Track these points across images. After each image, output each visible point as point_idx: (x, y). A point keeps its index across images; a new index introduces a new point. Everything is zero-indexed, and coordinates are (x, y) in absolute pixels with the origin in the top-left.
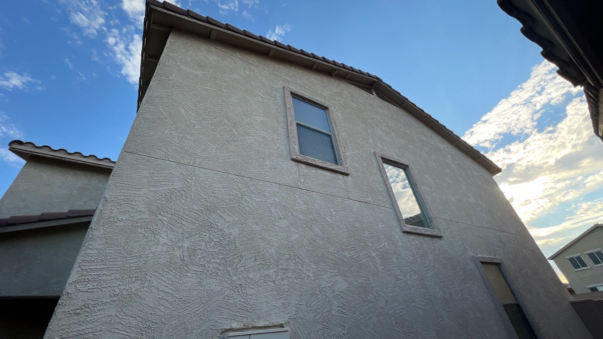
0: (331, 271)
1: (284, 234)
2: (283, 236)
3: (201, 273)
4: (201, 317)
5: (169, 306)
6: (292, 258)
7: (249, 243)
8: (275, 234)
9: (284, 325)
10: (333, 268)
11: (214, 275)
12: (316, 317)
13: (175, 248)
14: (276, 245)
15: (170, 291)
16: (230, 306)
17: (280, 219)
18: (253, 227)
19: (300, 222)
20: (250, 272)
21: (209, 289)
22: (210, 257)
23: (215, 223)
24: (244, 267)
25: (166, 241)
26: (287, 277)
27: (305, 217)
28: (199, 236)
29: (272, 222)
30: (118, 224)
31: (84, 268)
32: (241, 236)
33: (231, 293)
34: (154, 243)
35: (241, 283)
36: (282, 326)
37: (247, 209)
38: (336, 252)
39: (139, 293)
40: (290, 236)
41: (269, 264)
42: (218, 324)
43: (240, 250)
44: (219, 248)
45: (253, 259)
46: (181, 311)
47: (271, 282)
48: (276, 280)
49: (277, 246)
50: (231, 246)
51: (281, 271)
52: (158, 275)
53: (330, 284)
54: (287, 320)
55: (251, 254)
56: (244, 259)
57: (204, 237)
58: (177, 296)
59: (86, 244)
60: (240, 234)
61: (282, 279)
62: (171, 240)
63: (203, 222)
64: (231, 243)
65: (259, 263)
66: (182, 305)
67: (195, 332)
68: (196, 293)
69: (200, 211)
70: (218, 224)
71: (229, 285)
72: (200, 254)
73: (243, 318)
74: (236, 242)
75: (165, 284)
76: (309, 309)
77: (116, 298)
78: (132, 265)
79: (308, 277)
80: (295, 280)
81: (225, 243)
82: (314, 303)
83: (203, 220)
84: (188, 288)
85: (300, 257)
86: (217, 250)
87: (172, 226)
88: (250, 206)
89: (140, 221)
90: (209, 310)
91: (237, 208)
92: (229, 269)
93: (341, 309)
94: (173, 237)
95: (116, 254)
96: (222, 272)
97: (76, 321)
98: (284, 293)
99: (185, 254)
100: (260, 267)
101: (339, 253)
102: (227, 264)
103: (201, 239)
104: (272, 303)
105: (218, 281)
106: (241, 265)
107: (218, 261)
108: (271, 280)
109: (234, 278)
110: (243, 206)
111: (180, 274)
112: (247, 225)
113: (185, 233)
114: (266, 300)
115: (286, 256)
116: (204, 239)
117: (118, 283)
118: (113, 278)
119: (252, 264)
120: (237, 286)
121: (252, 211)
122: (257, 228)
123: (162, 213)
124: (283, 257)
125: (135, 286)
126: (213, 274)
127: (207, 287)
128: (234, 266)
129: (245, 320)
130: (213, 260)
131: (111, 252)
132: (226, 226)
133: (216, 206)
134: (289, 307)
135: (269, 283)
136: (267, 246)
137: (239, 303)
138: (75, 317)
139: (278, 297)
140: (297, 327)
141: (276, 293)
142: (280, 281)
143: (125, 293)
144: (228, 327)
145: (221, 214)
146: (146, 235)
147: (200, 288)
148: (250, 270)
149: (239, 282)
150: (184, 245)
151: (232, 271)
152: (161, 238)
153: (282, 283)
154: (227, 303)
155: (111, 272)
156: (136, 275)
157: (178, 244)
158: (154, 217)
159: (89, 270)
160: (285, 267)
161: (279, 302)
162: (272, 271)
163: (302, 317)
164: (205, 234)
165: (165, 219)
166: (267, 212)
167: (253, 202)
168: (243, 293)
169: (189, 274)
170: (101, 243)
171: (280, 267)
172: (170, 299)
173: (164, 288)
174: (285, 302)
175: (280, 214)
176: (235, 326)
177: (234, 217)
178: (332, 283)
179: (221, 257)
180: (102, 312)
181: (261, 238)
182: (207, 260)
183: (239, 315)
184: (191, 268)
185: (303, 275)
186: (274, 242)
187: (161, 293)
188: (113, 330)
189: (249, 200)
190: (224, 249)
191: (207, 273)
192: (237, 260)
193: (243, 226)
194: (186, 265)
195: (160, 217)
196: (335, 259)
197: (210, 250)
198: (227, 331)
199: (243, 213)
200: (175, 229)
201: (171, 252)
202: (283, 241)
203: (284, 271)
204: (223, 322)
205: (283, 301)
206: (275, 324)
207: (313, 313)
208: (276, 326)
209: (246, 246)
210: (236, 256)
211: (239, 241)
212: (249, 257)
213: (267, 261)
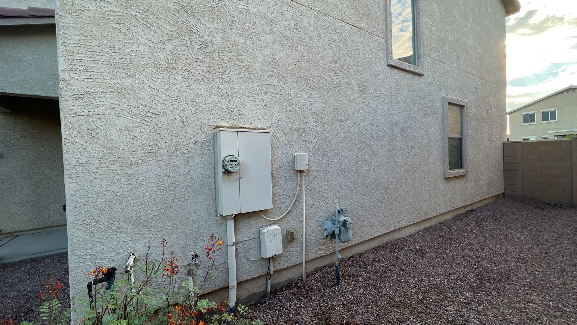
0: (312, 92)
1: (268, 50)
2: (268, 53)
3: (188, 77)
4: (195, 115)
5: (164, 102)
6: (276, 76)
7: (233, 55)
8: (260, 49)
9: (266, 129)
10: (314, 90)
11: (202, 81)
12: (293, 127)
13: (157, 49)
14: (260, 60)
15: (161, 90)
16: (219, 109)
17: (265, 33)
18: (236, 38)
19: (286, 40)
20: (236, 83)
21: (198, 93)
22: (195, 64)
23: (195, 28)
24: (230, 78)
25: (146, 41)
26: (270, 92)
27: (292, 35)
28: (180, 40)
29: (256, 36)
30: (86, 13)
31: (69, 57)
32: (224, 46)
33: (219, 99)
34: (134, 41)
35: (227, 91)
36: (264, 129)
37: (229, 17)
38: (318, 75)
39: (133, 88)
40: (274, 54)
41: (253, 78)
42: (210, 122)
43: (224, 61)
44: (202, 56)
45: (238, 71)
46: (175, 107)
48: (260, 93)
49: (261, 61)
50: (215, 55)
51: (265, 85)
52: (147, 74)
53: (309, 103)
54: (269, 126)
55: (236, 66)
56: (229, 70)
57: (186, 42)
58: (169, 95)
59: (61, 33)
60: (223, 44)
61: (266, 93)
62: (151, 40)
63: (182, 25)
64: (215, 52)
65: (243, 75)
66: (176, 103)
67: (191, 125)
68: (187, 95)
69: (176, 11)
70: (199, 30)
71: (217, 92)
72: (184, 60)
73: (232, 120)
74: (219, 51)
75: (156, 83)
76: (289, 120)
77: (113, 90)
78: (118, 61)
79: (290, 94)
80: (277, 96)
81: (208, 51)
82: (293, 116)
83: (182, 22)
84: (178, 90)
85: (284, 75)
86: (201, 58)
87: (149, 26)
88: (232, 12)
89: (111, 13)
90: (201, 110)
91: (217, 14)
92: (215, 77)
93: (315, 124)
94: (153, 38)
95: (98, 48)
96: (209, 80)
97: (84, 104)
98: (267, 105)
99: (169, 58)
100: (245, 79)
101: (321, 77)
102: (213, 73)
103: (183, 43)
104: (256, 111)
105: (205, 87)
106: (226, 76)
107: (203, 69)
108: (255, 93)
109: (221, 86)
110: (224, 12)
111: (167, 76)
112: (230, 35)
113: (164, 35)
114: (250, 108)
115: (269, 72)
116: (185, 45)
117: (110, 76)
118: (103, 71)
119: (237, 76)
120: (224, 93)
121: (234, 20)
122: (241, 40)
123: (133, 7)
124: (267, 74)
125: (128, 82)
126: (200, 80)
127: (196, 91)
128: (220, 75)
129: (233, 121)
130: (198, 67)
131: (90, 44)
132: (208, 33)
133: (194, 8)
134: (271, 116)
135: (253, 95)
136: (251, 60)
137: (227, 108)
138: (81, 101)
139: (262, 108)
140: (277, 131)
141: (260, 104)
142: (264, 95)
143: (120, 86)
144: (219, 125)
145: (200, 18)
146: (122, 31)
147: (189, 90)
148: (236, 81)
149: (226, 91)
150: (166, 47)
151: (217, 80)
152: (139, 36)
153: (266, 96)
154: (217, 106)
155: (99, 65)
156: (124, 71)
157: (160, 46)
158: (125, 11)
159: (75, 61)
160: (268, 83)
161: (262, 112)
162: (256, 85)
163: (282, 125)
164: (187, 39)
165: (138, 15)
166: (251, 23)
167: (235, 8)
168: (230, 100)
169: (177, 78)
170: (76, 33)
171: (264, 82)
172: (163, 97)
173: (155, 87)
174: (268, 112)
175: (265, 27)
176: (225, 124)
177: (215, 24)
178: (311, 102)
179: (205, 65)
180: (103, 100)
181: (245, 52)
182: (192, 66)
183: (228, 117)
184: (178, 72)
185: (285, 92)
186: (258, 57)
187: (153, 90)
188: (119, 115)
189: (230, 5)
190: (208, 58)
191: (194, 78)
192: (222, 71)
193: (226, 36)
194: (173, 69)
195: (132, 13)
196: (317, 82)
197: (194, 56)
198: (217, 127)
199: (224, 21)
200: (153, 29)
201: (154, 54)
202: (267, 57)
203: (267, 86)
204: (214, 120)
205: (266, 111)
206: (259, 127)
207: (291, 123)
208: (259, 129)
209: (230, 58)
210: (221, 66)
211: (223, 51)
212: (234, 69)
213: (252, 75)
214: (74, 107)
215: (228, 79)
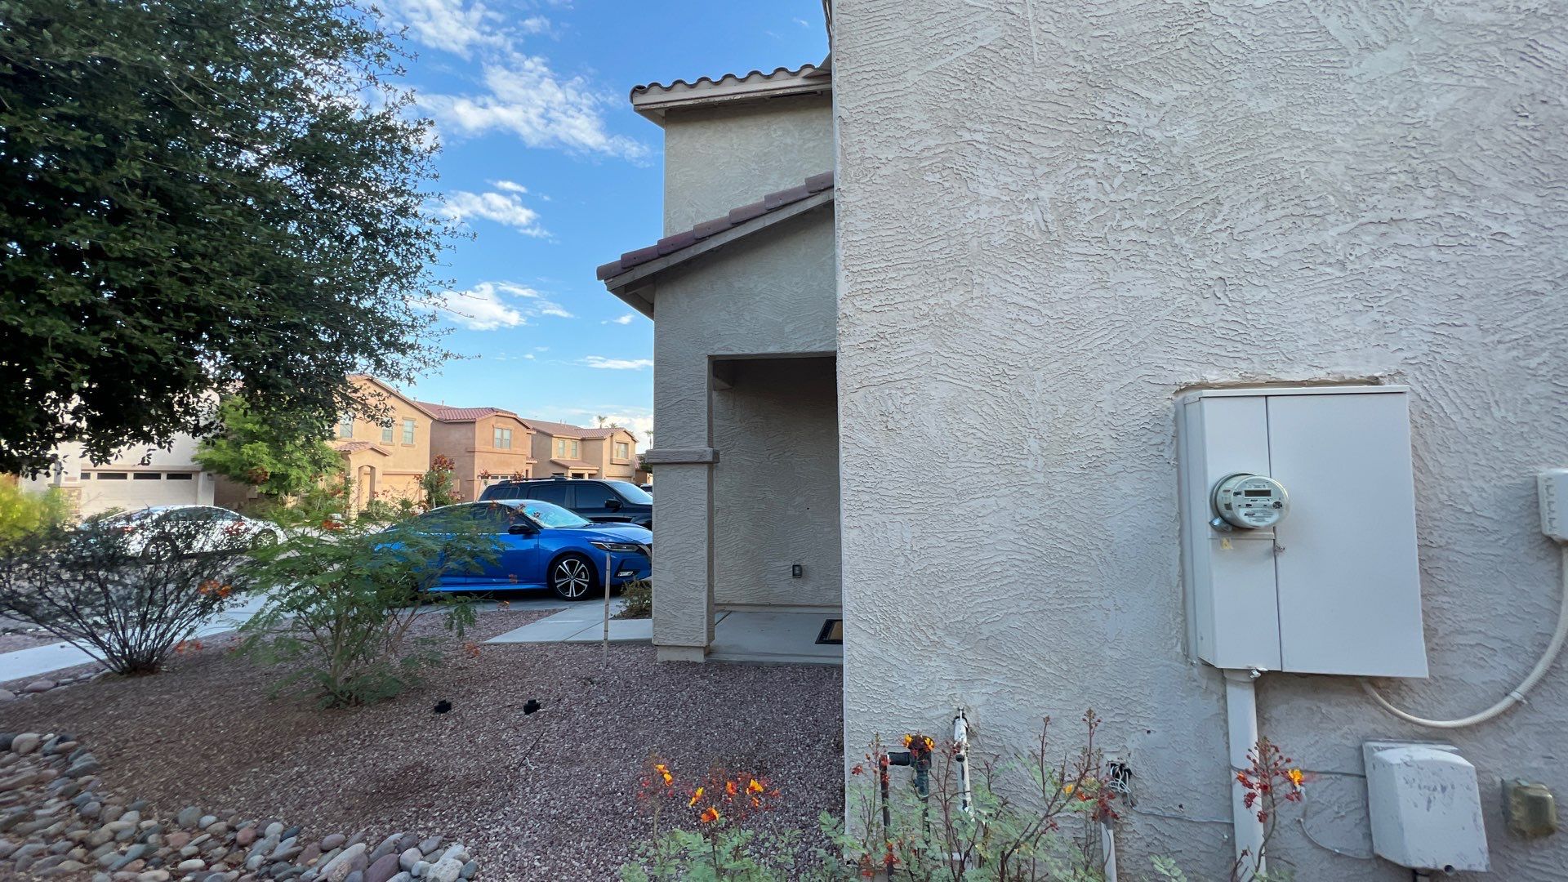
1: (1385, 103)
2: (1382, 113)
3: (1098, 258)
4: (1118, 358)
5: (1037, 334)
6: (1423, 182)
7: (1241, 159)
8: (1345, 108)
9: (1385, 380)
11: (1138, 259)
12: (1522, 363)
13: (1020, 205)
14: (1348, 146)
15: (1030, 304)
16: (1194, 333)
17: (1369, 48)
18: (1250, 104)
19: (1471, 41)
20: (1251, 242)
21: (1127, 294)
22: (1118, 217)
23: (1118, 119)
24: (1229, 231)
25: (995, 193)
26: (1396, 245)
28: (1075, 165)
29: (1327, 71)
30: (883, 171)
31: (855, 269)
32: (1207, 142)
33: (1193, 302)
34: (968, 201)
35: (1221, 275)
36: (1375, 381)
37: (1224, 49)
39: (968, 311)
40: (1414, 105)
41: (1320, 213)
42: (1165, 373)
43: (1210, 185)
44: (1140, 189)
45: (1261, 204)
46: (1065, 344)
47: (1330, 264)
48: (1351, 258)
49: (1351, 150)
50: (1178, 176)
51: (1372, 228)
52: (996, 271)
54: (1394, 368)
55: (1251, 190)
56: (1226, 209)
57: (1093, 165)
58: (1049, 313)
59: (842, 224)
60: (1205, 135)
61: (1376, 254)
62: (1006, 187)
63: (1081, 123)
64: (1177, 168)
65: (1280, 213)
66: (1066, 331)
67: (1108, 387)
68: (1095, 306)
69: (1066, 93)
70: (1128, 121)
71: (1185, 282)
72: (1087, 212)
73: (1238, 361)
74: (1192, 161)
75: (1017, 290)
76: (1497, 337)
77: (926, 322)
78: (937, 255)
79: (1498, 237)
80: (1433, 254)
81: (1158, 170)
82: (1520, 320)
83: (1081, 117)
84: (1071, 296)
85: (1462, 173)
86: (1134, 196)
87: (1002, 153)
88: (1235, 31)
89: (925, 154)
90: (1135, 342)
91: (1185, 55)
92: (1178, 240)
94: (1010, 180)
95: (900, 236)
96: (1159, 251)
97: (874, 361)
98: (1384, 293)
99: (1049, 217)
100: (1286, 224)
102: (1173, 229)
103: (1083, 171)
104: (1334, 323)
105: (1150, 275)
106: (1216, 228)
107: (1142, 224)
108: (1332, 260)
109: (1199, 264)
110: (1205, 40)
111: (1045, 265)
112: (1228, 101)
113: (1037, 165)
114: (1310, 316)
115: (1393, 178)
116: (1091, 172)
117: (922, 293)
118: (909, 284)
119: (1257, 220)
120: (1210, 283)
121: (1241, 51)
122: (1268, 105)
123: (968, 125)
124: (1380, 185)
125: (955, 298)
126: (1132, 259)
127: (1122, 291)
128: (1196, 231)
129: (1243, 365)
130: (1126, 224)
131: (889, 233)
132: (1156, 120)
133: (1114, 67)
134: (1404, 333)
135: (1322, 268)
136: (1312, 157)
137: (1222, 324)
138: (870, 354)
139: (1360, 307)
140: (1435, 386)
141: (1350, 295)
142: (1367, 261)
143: (940, 311)
144: (1194, 380)
145: (1130, 86)
146: (947, 185)
147: (1102, 293)
148: (1251, 236)
149: (1217, 274)
150: (1042, 194)
151: (1188, 246)
152: (981, 187)
153: (1377, 264)
154: (1185, 326)
155: (902, 273)
156: (949, 275)
157: (1027, 196)
158: (953, 139)
159: (864, 273)
160: (1386, 216)
162: (1333, 232)
163: (1463, 360)
164: (1093, 156)
165: (979, 137)
166: (1307, 36)
167: (1245, 16)
168: (1231, 301)
169: (1068, 264)
170: (865, 217)
171: (1370, 216)
172: (1034, 320)
173: (1016, 299)
174: (1388, 318)
175: (1367, 28)
176: (1214, 377)
177: (1177, 86)
179: (1149, 211)
180: (909, 347)
181: (1286, 136)
182: (1109, 224)
183: (1224, 353)
184: (1071, 250)
185: (1473, 235)
186: (1339, 138)
187: (1011, 308)
188: (939, 377)
189: (1227, 12)
190: (1158, 190)
191: (1115, 257)
192: (1201, 216)
193: (1214, 108)
194: (1058, 243)
195: (967, 136)
197: (1113, 197)
198: (1189, 387)
199: (1208, 66)
200: (1011, 158)
201: (1014, 218)
202: (1380, 128)
203: (1383, 229)
204: (1177, 368)
205: (1378, 317)
206: (1347, 377)
207: (1508, 350)
208: (1352, 382)
209: (1228, 170)
210: (1200, 203)
211: (1203, 158)
212: (1243, 201)
213: (1313, 204)
214: (859, 370)
215: (1224, 235)
